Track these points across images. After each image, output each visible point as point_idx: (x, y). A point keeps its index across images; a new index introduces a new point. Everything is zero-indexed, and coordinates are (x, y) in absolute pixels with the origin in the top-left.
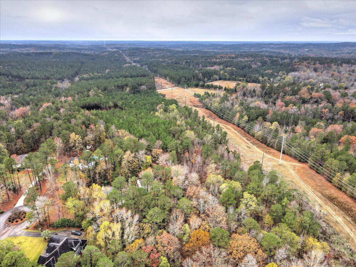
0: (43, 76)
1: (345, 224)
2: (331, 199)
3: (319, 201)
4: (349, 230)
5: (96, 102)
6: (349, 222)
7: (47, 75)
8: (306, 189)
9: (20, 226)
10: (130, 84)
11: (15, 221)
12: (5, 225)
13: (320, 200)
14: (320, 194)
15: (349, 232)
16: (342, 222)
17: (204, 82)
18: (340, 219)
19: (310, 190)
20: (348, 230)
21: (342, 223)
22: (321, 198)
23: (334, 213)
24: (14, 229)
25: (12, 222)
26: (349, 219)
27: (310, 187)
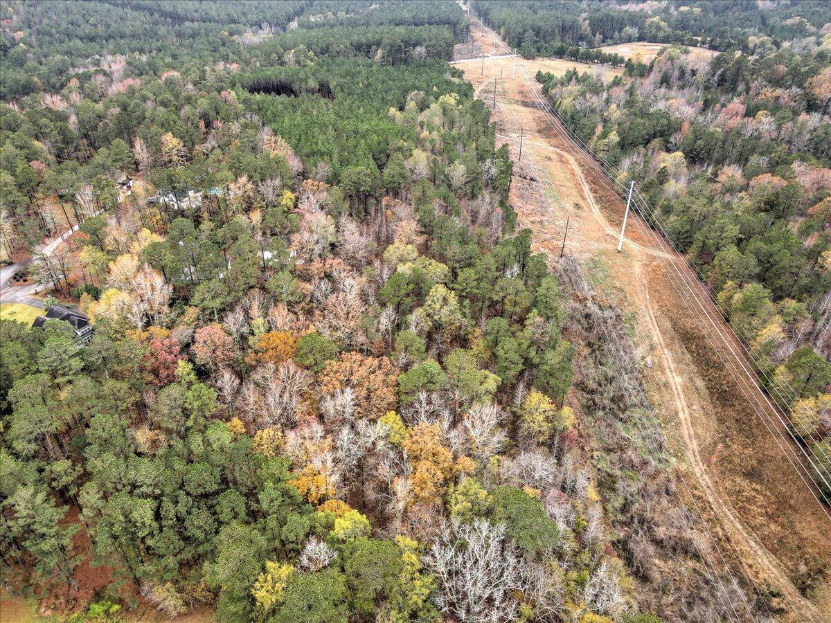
0: (223, 16)
1: (683, 391)
2: (689, 339)
3: (655, 338)
4: (685, 404)
5: (282, 77)
6: (697, 389)
7: (232, 12)
8: (644, 309)
9: (27, 288)
10: (385, 41)
11: (21, 281)
12: (6, 283)
13: (660, 336)
14: (668, 324)
15: (680, 408)
16: (679, 387)
17: (591, 45)
18: (677, 381)
19: (651, 312)
20: (680, 404)
21: (677, 388)
22: (664, 332)
23: (673, 366)
24: (16, 291)
25: (18, 281)
26: (700, 383)
27: (656, 307)
